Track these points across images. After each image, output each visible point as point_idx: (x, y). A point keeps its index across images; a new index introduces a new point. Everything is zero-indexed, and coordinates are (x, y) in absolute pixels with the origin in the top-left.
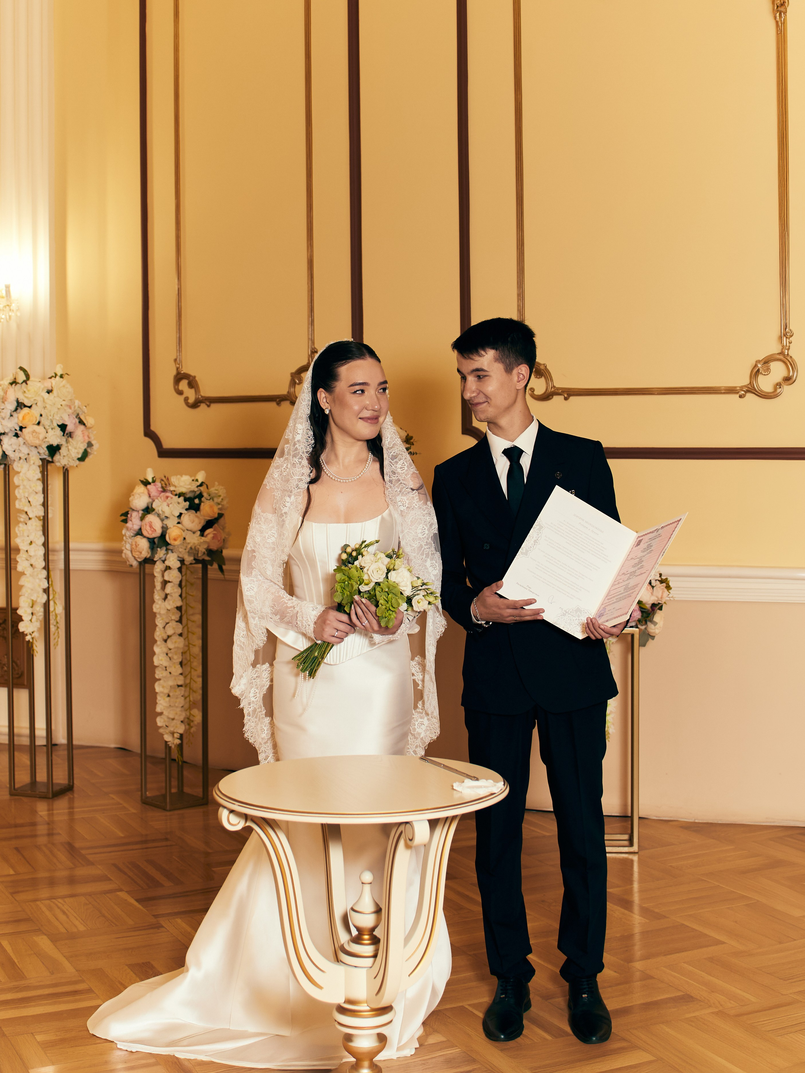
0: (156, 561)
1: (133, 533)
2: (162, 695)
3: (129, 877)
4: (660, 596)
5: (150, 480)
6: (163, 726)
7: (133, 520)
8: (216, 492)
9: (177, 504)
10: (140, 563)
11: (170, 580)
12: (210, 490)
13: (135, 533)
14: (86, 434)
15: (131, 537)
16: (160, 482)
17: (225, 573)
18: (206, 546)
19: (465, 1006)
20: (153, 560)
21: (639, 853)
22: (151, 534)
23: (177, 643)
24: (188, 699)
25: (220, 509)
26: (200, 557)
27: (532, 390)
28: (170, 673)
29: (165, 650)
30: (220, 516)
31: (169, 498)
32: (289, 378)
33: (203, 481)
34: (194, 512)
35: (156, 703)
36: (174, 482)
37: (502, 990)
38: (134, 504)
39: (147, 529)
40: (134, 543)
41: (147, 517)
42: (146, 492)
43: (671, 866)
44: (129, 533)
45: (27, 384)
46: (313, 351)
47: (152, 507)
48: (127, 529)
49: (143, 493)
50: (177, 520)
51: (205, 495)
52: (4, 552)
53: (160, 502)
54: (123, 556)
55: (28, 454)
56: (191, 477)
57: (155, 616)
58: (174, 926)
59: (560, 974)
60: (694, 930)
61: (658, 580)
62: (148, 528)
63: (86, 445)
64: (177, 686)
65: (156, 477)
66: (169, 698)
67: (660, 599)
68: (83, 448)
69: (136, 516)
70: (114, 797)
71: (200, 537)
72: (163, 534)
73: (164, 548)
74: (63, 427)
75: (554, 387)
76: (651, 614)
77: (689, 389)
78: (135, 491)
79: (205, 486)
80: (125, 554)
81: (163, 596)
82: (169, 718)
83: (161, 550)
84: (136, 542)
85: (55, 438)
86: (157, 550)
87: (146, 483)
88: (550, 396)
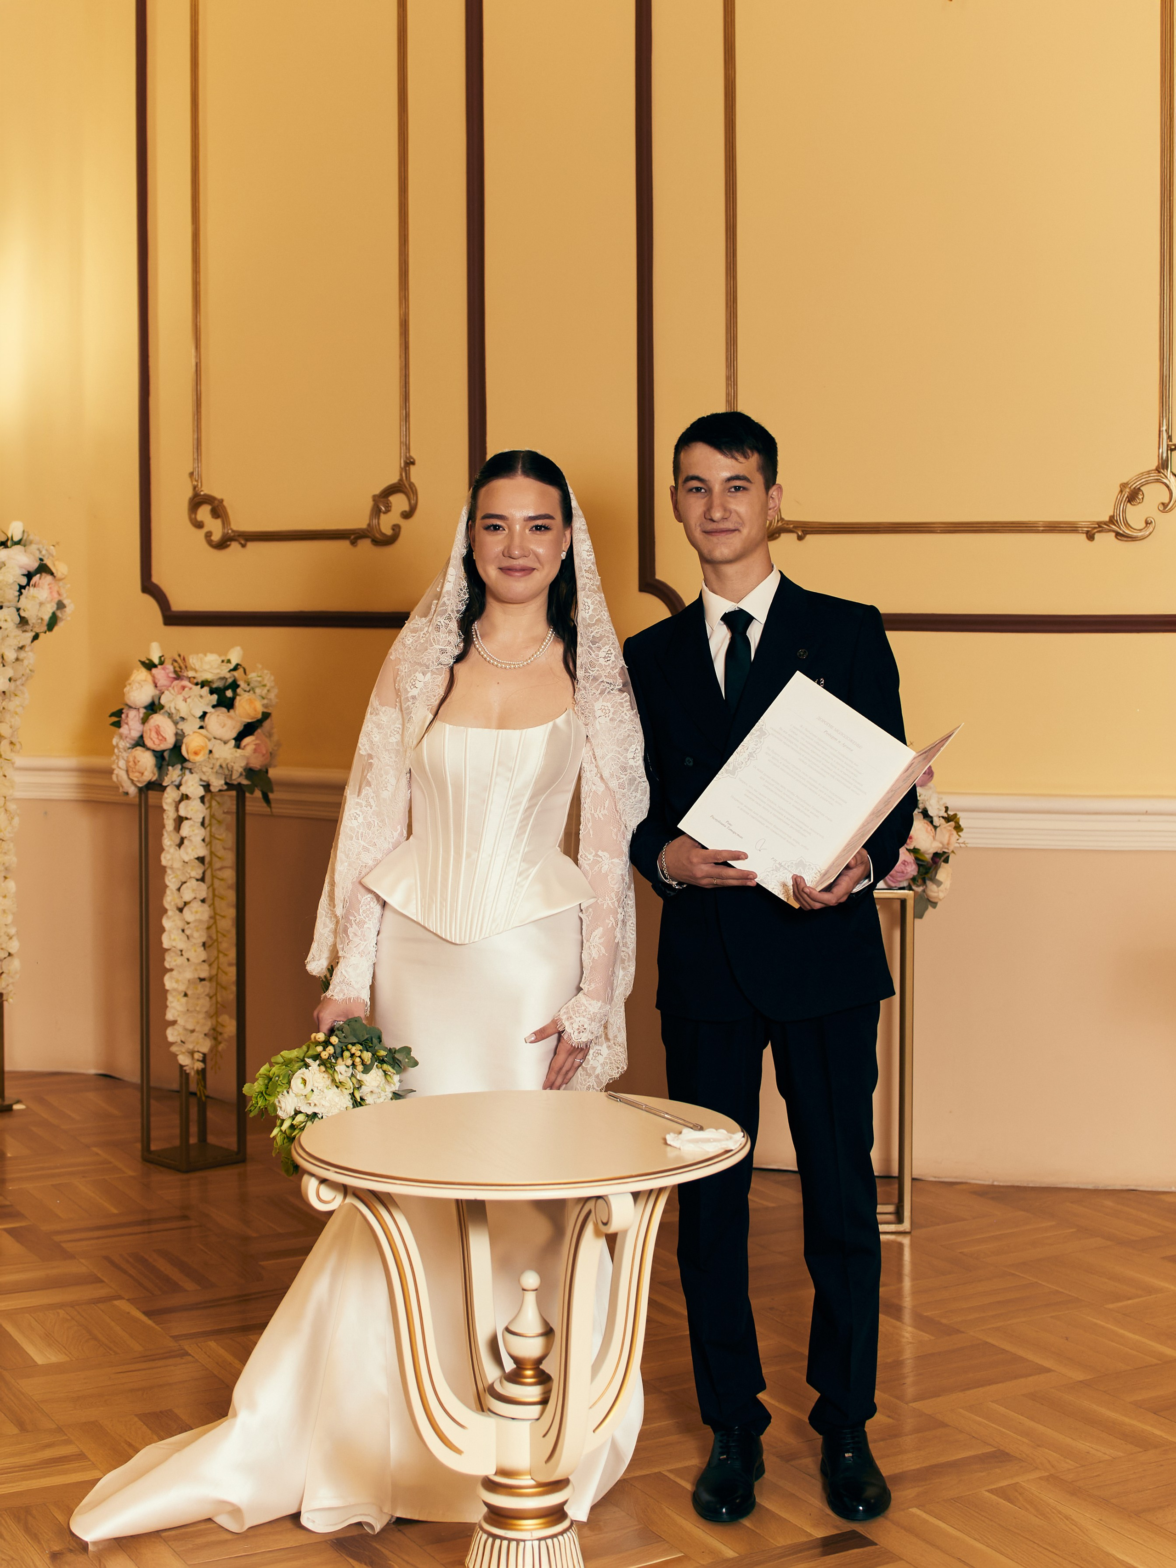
0: (166, 787)
1: (130, 744)
2: (174, 994)
3: (131, 1276)
4: (946, 842)
5: (156, 661)
6: (176, 1042)
7: (131, 723)
8: (259, 679)
9: (199, 698)
10: (140, 790)
11: (189, 817)
12: (250, 676)
13: (133, 742)
14: (56, 589)
15: (126, 748)
16: (172, 664)
17: (273, 805)
18: (243, 764)
19: (663, 1473)
20: (161, 785)
21: (912, 1233)
22: (159, 745)
23: (197, 914)
24: (214, 999)
25: (265, 706)
26: (234, 780)
28: (188, 960)
29: (180, 924)
30: (266, 716)
31: (186, 689)
32: (370, 504)
33: (239, 662)
34: (224, 710)
35: (167, 1007)
36: (194, 665)
37: (721, 1447)
38: (132, 698)
39: (152, 737)
40: (131, 759)
41: (152, 717)
42: (150, 679)
43: (962, 1253)
44: (123, 744)
46: (408, 461)
47: (159, 702)
48: (121, 736)
49: (145, 681)
50: (199, 723)
51: (242, 683)
53: (173, 695)
54: (114, 778)
56: (220, 656)
57: (165, 872)
58: (205, 1353)
59: (810, 1423)
60: (1004, 1351)
61: (943, 817)
62: (154, 735)
63: (55, 606)
64: (198, 980)
65: (165, 656)
66: (186, 998)
67: (946, 846)
68: (51, 611)
69: (135, 716)
70: (100, 1152)
71: (235, 749)
72: (177, 745)
73: (179, 766)
75: (782, 519)
76: (932, 870)
77: (989, 525)
78: (132, 678)
79: (241, 670)
80: (117, 776)
81: (178, 841)
82: (186, 1029)
83: (174, 770)
84: (135, 758)
86: (168, 770)
87: (149, 666)
88: (776, 533)
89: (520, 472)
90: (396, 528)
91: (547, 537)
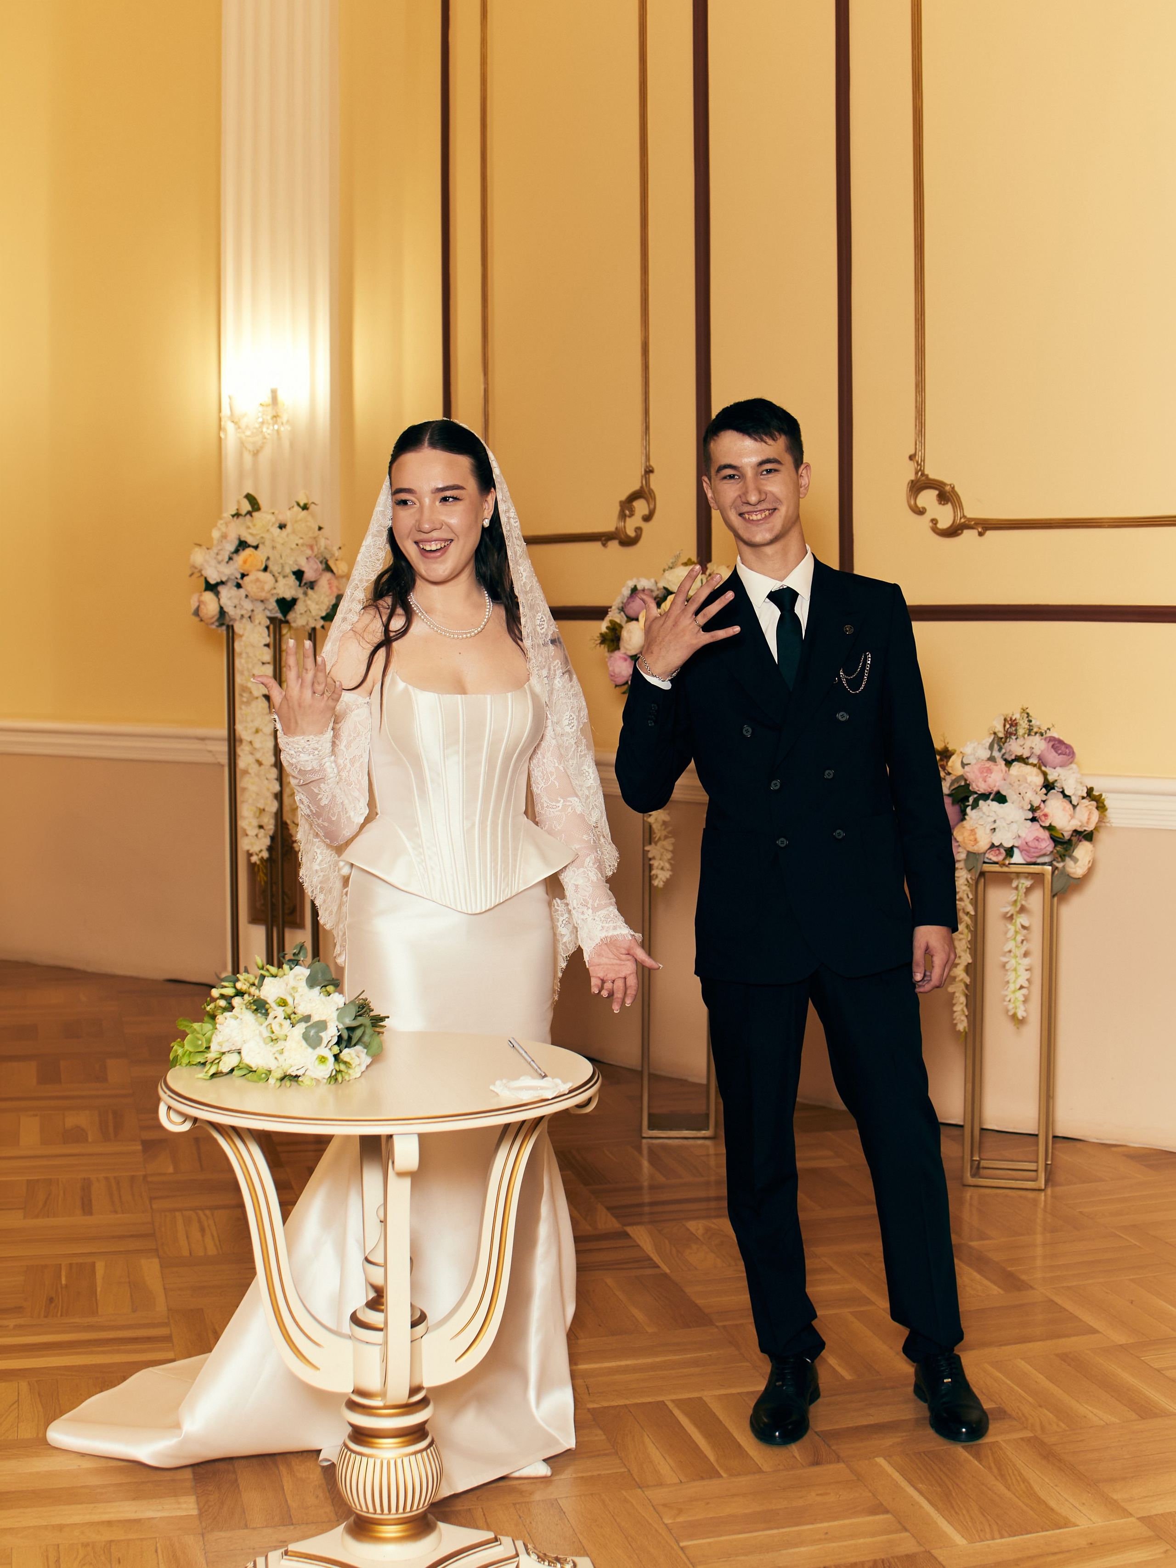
4: (1087, 821)
14: (334, 583)
21: (1047, 1190)
27: (934, 522)
32: (617, 508)
37: (777, 1374)
43: (1081, 1212)
45: (251, 516)
46: (647, 470)
52: (226, 743)
55: (253, 611)
61: (1084, 797)
67: (1086, 825)
68: (329, 604)
74: (299, 575)
75: (964, 516)
76: (1070, 847)
85: (288, 588)
88: (959, 530)
89: (426, 444)
90: (639, 530)
91: (459, 507)
